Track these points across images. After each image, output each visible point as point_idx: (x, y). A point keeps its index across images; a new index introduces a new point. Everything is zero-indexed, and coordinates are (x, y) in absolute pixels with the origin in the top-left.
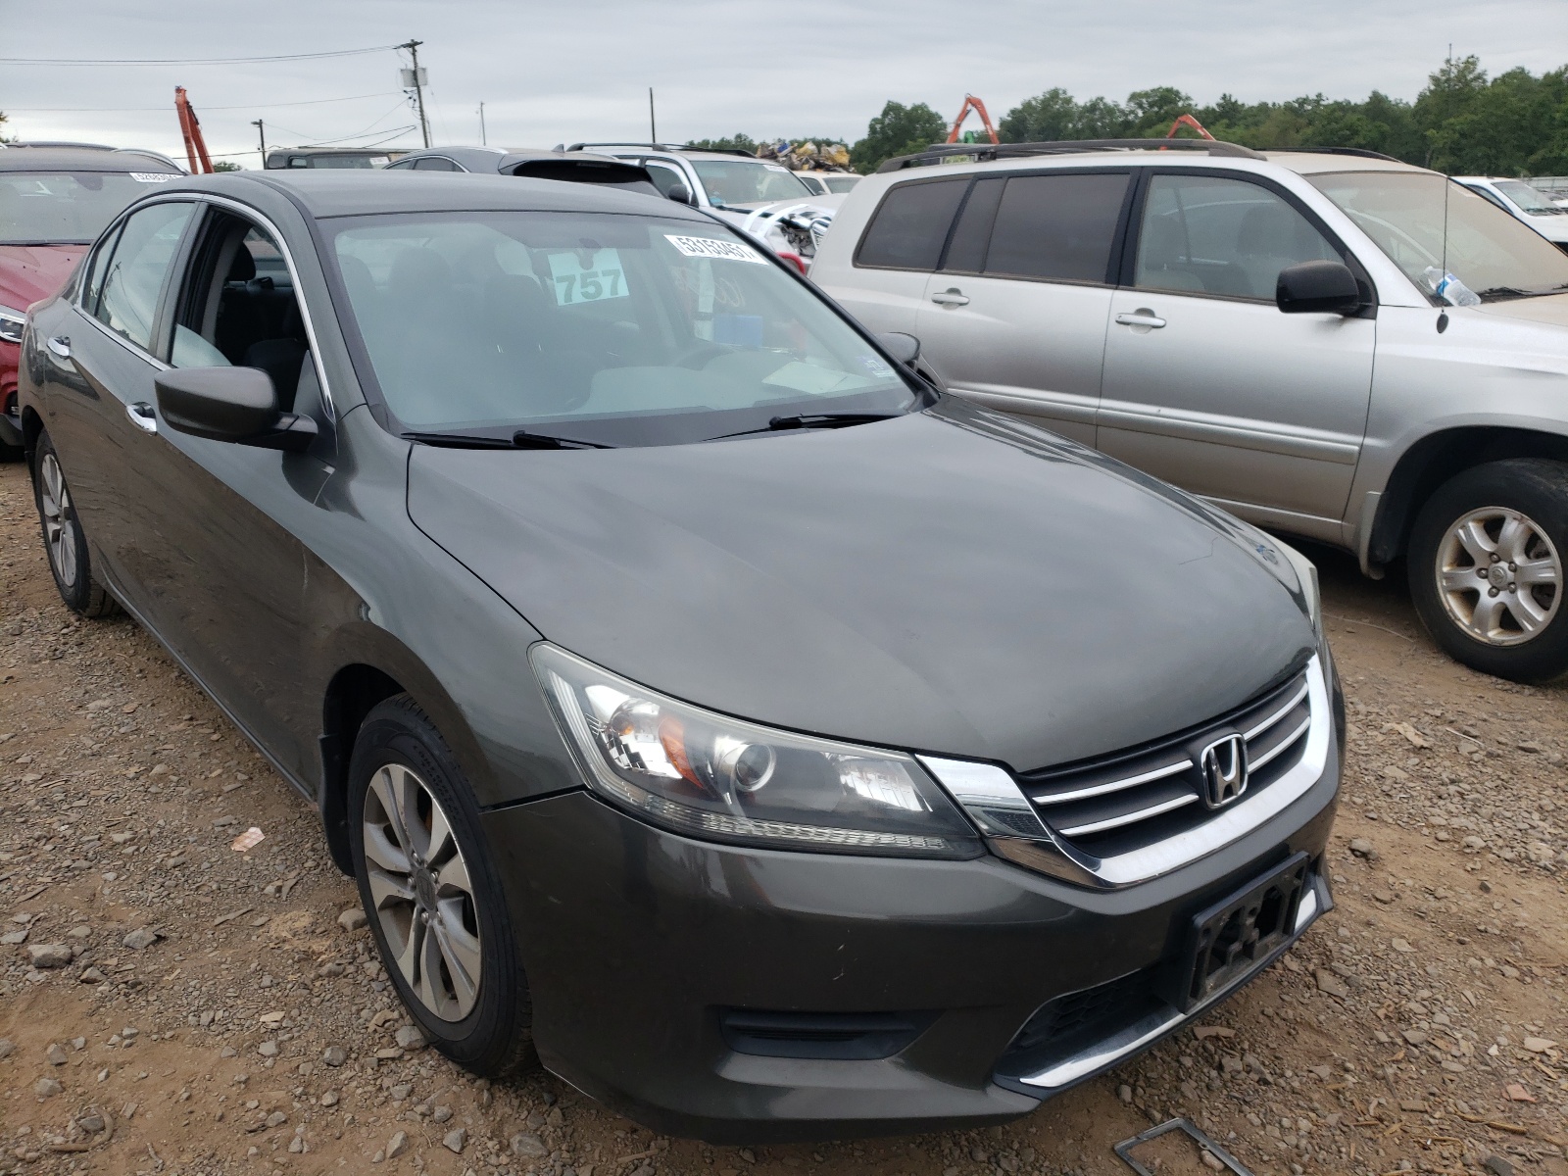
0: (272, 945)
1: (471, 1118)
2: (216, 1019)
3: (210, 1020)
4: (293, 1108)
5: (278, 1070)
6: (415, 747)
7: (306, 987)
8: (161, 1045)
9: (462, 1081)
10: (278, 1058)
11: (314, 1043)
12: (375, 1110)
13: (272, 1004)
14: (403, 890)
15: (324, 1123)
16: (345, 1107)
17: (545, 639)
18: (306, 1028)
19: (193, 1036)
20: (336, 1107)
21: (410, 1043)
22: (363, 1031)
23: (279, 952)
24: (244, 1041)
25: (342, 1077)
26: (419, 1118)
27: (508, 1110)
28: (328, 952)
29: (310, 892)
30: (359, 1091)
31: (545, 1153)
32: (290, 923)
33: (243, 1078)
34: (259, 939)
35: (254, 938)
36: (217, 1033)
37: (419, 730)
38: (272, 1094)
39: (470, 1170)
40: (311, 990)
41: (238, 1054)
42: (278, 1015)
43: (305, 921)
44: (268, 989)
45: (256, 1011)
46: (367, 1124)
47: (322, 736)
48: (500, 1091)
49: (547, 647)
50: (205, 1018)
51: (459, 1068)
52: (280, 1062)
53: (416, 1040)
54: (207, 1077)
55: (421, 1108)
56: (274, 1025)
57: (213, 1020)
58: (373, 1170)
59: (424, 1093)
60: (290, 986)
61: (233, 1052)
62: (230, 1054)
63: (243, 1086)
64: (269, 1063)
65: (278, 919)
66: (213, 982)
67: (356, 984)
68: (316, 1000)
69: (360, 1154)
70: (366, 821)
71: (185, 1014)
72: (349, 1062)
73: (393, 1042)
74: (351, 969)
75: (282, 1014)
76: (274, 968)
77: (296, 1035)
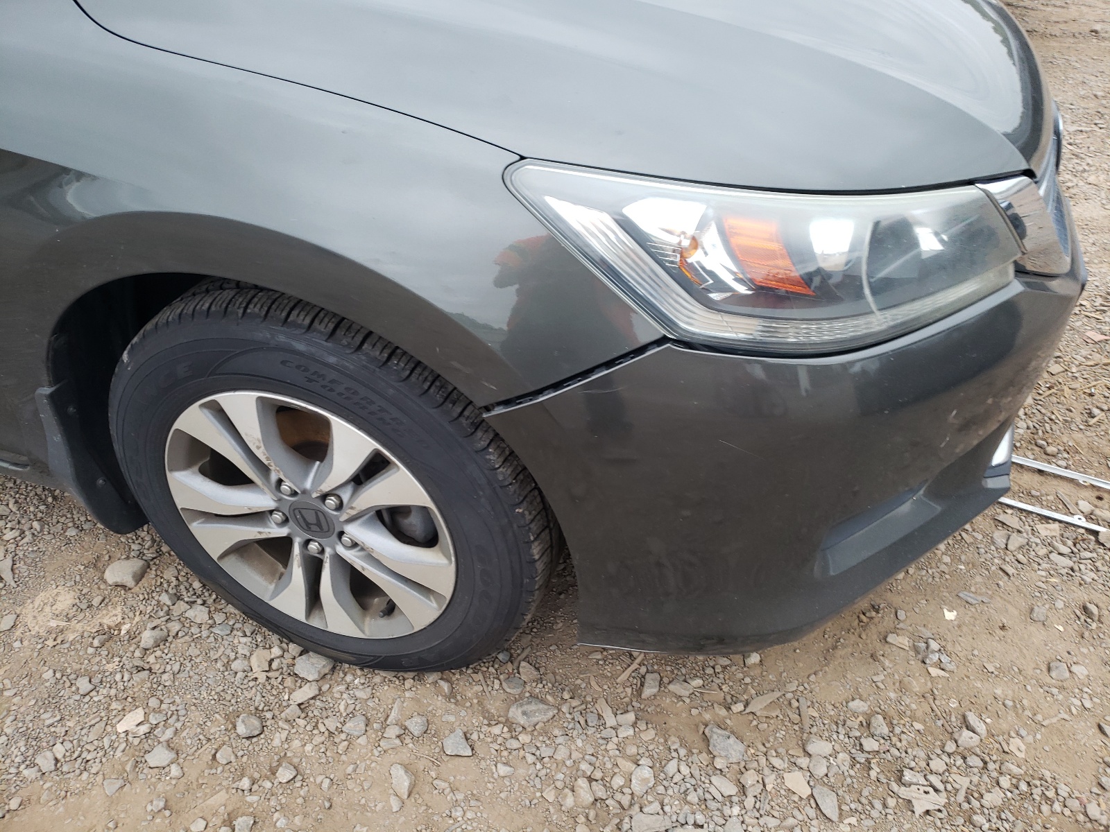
0: (50, 643)
1: (451, 717)
2: (59, 756)
3: (54, 762)
4: (251, 805)
5: (192, 774)
6: (283, 363)
7: (140, 669)
8: (16, 819)
9: (409, 683)
10: (181, 761)
11: (209, 724)
12: (344, 758)
13: (114, 705)
14: (267, 530)
15: (300, 801)
16: (308, 772)
17: (522, 158)
18: (182, 712)
19: (49, 789)
20: (299, 777)
21: (319, 672)
22: (251, 684)
23: (67, 645)
24: (123, 764)
25: (276, 742)
26: (398, 742)
27: (478, 688)
28: (127, 620)
29: (40, 565)
30: (308, 748)
31: (556, 711)
32: (47, 609)
33: (162, 804)
34: (26, 643)
35: (17, 644)
36: (78, 772)
37: (282, 338)
38: (211, 801)
39: (499, 765)
40: (150, 670)
41: (127, 781)
42: (139, 715)
43: (66, 600)
44: (94, 693)
45: (103, 724)
46: (348, 777)
47: (47, 390)
48: (454, 674)
49: (529, 168)
50: (45, 762)
51: (393, 674)
52: (186, 764)
53: (324, 666)
54: (111, 825)
55: (392, 732)
56: (144, 729)
57: (57, 760)
58: (403, 819)
59: (379, 715)
60: (118, 677)
61: (120, 783)
62: (118, 786)
63: (167, 813)
64: (175, 771)
65: (28, 611)
66: (12, 718)
67: (197, 640)
68: (165, 677)
69: (373, 812)
70: (171, 470)
71: (13, 770)
72: (268, 723)
73: (301, 680)
74: (175, 627)
75: (140, 712)
76: (76, 666)
77: (179, 725)
